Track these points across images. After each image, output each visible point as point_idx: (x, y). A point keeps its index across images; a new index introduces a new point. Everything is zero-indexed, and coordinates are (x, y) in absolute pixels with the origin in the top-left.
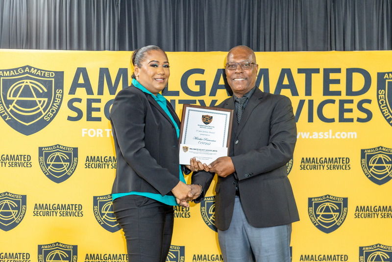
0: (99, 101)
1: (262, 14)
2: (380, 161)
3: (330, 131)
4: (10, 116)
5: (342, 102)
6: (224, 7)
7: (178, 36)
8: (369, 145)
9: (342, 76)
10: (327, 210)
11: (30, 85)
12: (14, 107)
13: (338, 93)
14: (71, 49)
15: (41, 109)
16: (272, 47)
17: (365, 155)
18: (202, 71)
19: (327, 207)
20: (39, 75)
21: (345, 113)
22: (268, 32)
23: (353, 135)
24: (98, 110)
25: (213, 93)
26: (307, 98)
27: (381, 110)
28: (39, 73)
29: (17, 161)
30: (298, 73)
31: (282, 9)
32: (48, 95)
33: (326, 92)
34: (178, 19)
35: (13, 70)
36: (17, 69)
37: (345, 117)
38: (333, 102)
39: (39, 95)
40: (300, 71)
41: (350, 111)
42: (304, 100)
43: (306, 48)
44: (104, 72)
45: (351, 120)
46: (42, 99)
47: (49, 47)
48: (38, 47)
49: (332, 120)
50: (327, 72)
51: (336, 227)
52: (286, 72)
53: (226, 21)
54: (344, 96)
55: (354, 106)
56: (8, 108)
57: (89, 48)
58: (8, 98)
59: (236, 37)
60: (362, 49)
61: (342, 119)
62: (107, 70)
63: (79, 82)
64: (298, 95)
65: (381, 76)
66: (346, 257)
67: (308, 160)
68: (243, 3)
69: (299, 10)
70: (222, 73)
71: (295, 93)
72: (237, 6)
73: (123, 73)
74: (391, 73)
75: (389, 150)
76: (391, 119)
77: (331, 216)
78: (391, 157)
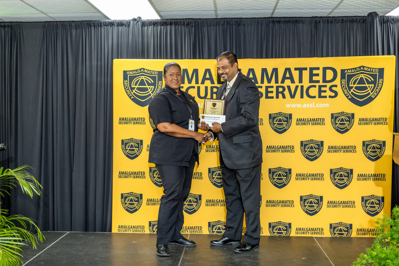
1: (274, 37)
2: (342, 120)
3: (313, 103)
4: (133, 96)
5: (320, 87)
6: (252, 33)
8: (336, 111)
9: (320, 72)
10: (312, 148)
11: (144, 79)
12: (135, 91)
13: (318, 82)
14: (166, 59)
15: (150, 92)
16: (280, 56)
17: (334, 117)
19: (312, 146)
20: (149, 73)
21: (322, 93)
22: (278, 47)
23: (327, 105)
26: (300, 85)
27: (343, 91)
28: (149, 72)
29: (138, 121)
30: (295, 70)
31: (286, 34)
32: (154, 84)
33: (311, 81)
34: (226, 41)
35: (135, 70)
36: (137, 70)
37: (322, 95)
38: (315, 86)
39: (149, 84)
40: (296, 69)
41: (325, 91)
42: (298, 86)
43: (300, 56)
44: (185, 71)
45: (325, 97)
46: (151, 87)
47: (154, 58)
48: (148, 58)
49: (315, 97)
50: (312, 69)
51: (317, 158)
52: (288, 70)
53: (254, 42)
54: (321, 83)
55: (327, 89)
56: (132, 92)
57: (176, 58)
58: (132, 86)
59: (259, 51)
60: (332, 56)
61: (320, 96)
62: (187, 69)
65: (343, 71)
66: (323, 175)
67: (300, 120)
68: (263, 31)
69: (296, 34)
70: (251, 70)
71: (293, 82)
72: (260, 33)
73: (196, 71)
74: (349, 69)
75: (347, 114)
76: (349, 96)
77: (314, 151)
78: (349, 117)
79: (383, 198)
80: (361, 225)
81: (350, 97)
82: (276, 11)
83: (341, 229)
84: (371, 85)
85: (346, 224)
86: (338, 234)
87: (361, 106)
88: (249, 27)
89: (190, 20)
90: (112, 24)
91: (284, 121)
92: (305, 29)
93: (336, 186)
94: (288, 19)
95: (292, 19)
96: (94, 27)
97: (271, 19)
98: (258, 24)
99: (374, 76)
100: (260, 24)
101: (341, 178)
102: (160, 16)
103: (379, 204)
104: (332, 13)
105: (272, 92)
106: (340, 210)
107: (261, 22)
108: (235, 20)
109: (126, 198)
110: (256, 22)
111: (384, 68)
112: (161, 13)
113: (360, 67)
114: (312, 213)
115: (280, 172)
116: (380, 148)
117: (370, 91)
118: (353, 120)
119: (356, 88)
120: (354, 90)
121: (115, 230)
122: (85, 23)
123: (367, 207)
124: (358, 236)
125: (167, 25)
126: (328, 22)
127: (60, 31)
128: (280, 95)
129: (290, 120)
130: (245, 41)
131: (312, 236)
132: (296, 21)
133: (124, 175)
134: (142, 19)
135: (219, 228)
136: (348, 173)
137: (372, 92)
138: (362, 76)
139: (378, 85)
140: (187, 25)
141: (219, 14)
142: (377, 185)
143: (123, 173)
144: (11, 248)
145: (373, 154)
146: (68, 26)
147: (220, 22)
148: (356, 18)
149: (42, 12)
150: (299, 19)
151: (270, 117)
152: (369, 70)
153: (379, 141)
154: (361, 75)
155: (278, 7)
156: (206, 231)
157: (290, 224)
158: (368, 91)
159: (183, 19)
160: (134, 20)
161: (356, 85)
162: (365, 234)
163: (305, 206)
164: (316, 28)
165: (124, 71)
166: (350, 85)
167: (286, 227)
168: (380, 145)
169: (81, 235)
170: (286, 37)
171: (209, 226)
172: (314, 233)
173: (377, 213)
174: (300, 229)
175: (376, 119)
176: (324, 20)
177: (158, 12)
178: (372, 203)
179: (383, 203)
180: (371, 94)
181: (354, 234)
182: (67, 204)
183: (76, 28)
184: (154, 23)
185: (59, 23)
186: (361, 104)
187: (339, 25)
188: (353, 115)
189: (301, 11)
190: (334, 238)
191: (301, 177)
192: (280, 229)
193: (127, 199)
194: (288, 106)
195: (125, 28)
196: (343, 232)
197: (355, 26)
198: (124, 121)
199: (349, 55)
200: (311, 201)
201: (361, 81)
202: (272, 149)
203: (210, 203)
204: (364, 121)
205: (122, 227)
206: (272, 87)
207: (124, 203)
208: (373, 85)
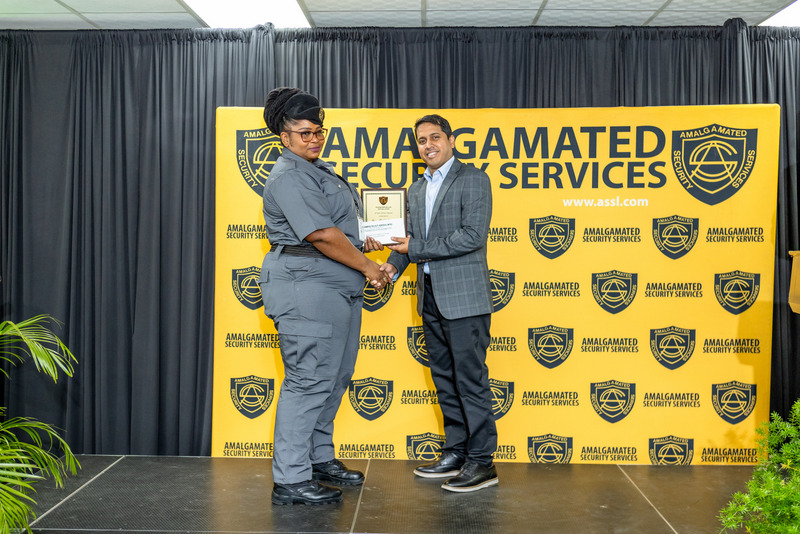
0: (356, 165)
2: (675, 232)
4: (257, 182)
5: (631, 165)
6: (496, 57)
7: (444, 90)
8: (663, 213)
9: (632, 136)
10: (614, 287)
11: (279, 147)
13: (627, 155)
17: (657, 224)
18: (471, 131)
19: (614, 284)
21: (634, 178)
22: (547, 86)
23: (644, 202)
24: (355, 174)
25: (484, 155)
26: (591, 161)
27: (677, 174)
30: (581, 131)
31: (563, 61)
33: (613, 153)
34: (444, 69)
35: (259, 130)
36: (264, 130)
37: (634, 182)
38: (621, 164)
40: (583, 130)
41: (641, 174)
42: (588, 163)
43: (590, 103)
44: (361, 132)
45: (642, 186)
49: (620, 186)
50: (614, 130)
51: (624, 307)
52: (567, 131)
54: (633, 159)
55: (645, 170)
56: (255, 173)
57: (344, 105)
58: (255, 162)
59: (510, 92)
60: (655, 104)
61: (631, 184)
62: (365, 129)
63: (334, 143)
64: (580, 157)
65: (676, 135)
66: (635, 341)
67: (592, 231)
68: (518, 53)
69: (583, 59)
70: (494, 132)
71: (577, 154)
72: (511, 56)
73: (383, 133)
74: (689, 131)
75: (685, 220)
76: (687, 184)
77: (619, 294)
78: (688, 227)
79: (754, 387)
80: (710, 441)
81: (689, 186)
82: (544, 13)
83: (671, 449)
84: (731, 163)
85: (681, 440)
86: (665, 458)
87: (711, 204)
88: (490, 46)
89: (372, 31)
90: (214, 36)
91: (559, 234)
92: (601, 50)
93: (662, 362)
94: (566, 30)
95: (574, 31)
96: (178, 43)
97: (533, 31)
98: (508, 40)
99: (738, 145)
100: (511, 40)
101: (673, 346)
102: (311, 22)
103: (747, 399)
104: (654, 20)
105: (536, 175)
106: (670, 411)
107: (514, 36)
108: (462, 30)
109: (240, 387)
110: (504, 36)
111: (756, 130)
112: (314, 16)
113: (710, 127)
114: (613, 417)
115: (551, 336)
116: (750, 289)
117: (729, 175)
118: (695, 231)
119: (703, 168)
120: (697, 173)
121: (217, 451)
122: (159, 33)
123: (722, 405)
124: (705, 463)
125: (325, 40)
126: (647, 38)
127: (108, 49)
128: (552, 181)
129: (572, 231)
130: (481, 73)
131: (613, 462)
132: (584, 35)
133: (235, 340)
134: (276, 28)
135: (428, 449)
136: (685, 338)
137: (733, 175)
138: (714, 144)
139: (746, 162)
140: (365, 40)
141: (429, 18)
142: (743, 362)
143: (234, 336)
144: (12, 486)
145: (734, 300)
146: (125, 40)
147: (431, 34)
148: (702, 29)
149: (73, 11)
150: (589, 30)
151: (532, 225)
152: (728, 132)
153: (747, 275)
154: (712, 142)
155: (548, 6)
156: (401, 453)
157: (570, 440)
158: (727, 174)
159: (358, 28)
160: (260, 28)
161: (702, 162)
162: (718, 459)
163: (601, 403)
164: (623, 48)
165: (238, 132)
166: (691, 163)
167: (563, 445)
168: (750, 282)
169: (150, 463)
170: (563, 67)
171: (409, 444)
172: (619, 458)
173: (743, 417)
174: (590, 450)
175: (741, 231)
176: (638, 33)
177: (307, 13)
178: (734, 397)
179: (753, 397)
180: (732, 180)
181: (697, 460)
182: (121, 400)
183: (142, 45)
184: (300, 37)
185: (106, 33)
186: (712, 200)
187: (667, 44)
188: (696, 221)
189: (592, 14)
190: (657, 466)
191: (592, 344)
192: (550, 450)
193: (243, 390)
194: (567, 203)
195: (240, 44)
196: (676, 456)
197: (700, 46)
198: (236, 231)
199: (689, 103)
200: (612, 394)
201: (713, 155)
202: (534, 289)
203: (410, 396)
204: (718, 235)
205: (232, 445)
206: (536, 165)
207: (237, 398)
208: (736, 163)
